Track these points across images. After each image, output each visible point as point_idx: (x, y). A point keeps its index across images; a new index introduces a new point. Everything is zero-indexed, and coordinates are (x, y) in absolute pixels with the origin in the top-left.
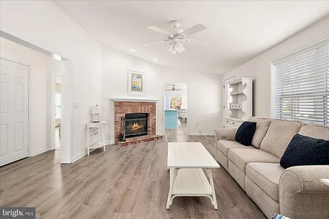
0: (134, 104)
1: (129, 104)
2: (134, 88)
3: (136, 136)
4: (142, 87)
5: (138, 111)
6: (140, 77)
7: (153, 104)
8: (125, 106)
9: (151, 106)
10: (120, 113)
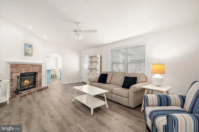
0: (27, 66)
1: (23, 66)
2: (26, 54)
3: (28, 89)
4: (32, 54)
5: (30, 71)
6: (30, 46)
7: (40, 66)
8: (20, 67)
9: (39, 67)
10: (16, 73)
